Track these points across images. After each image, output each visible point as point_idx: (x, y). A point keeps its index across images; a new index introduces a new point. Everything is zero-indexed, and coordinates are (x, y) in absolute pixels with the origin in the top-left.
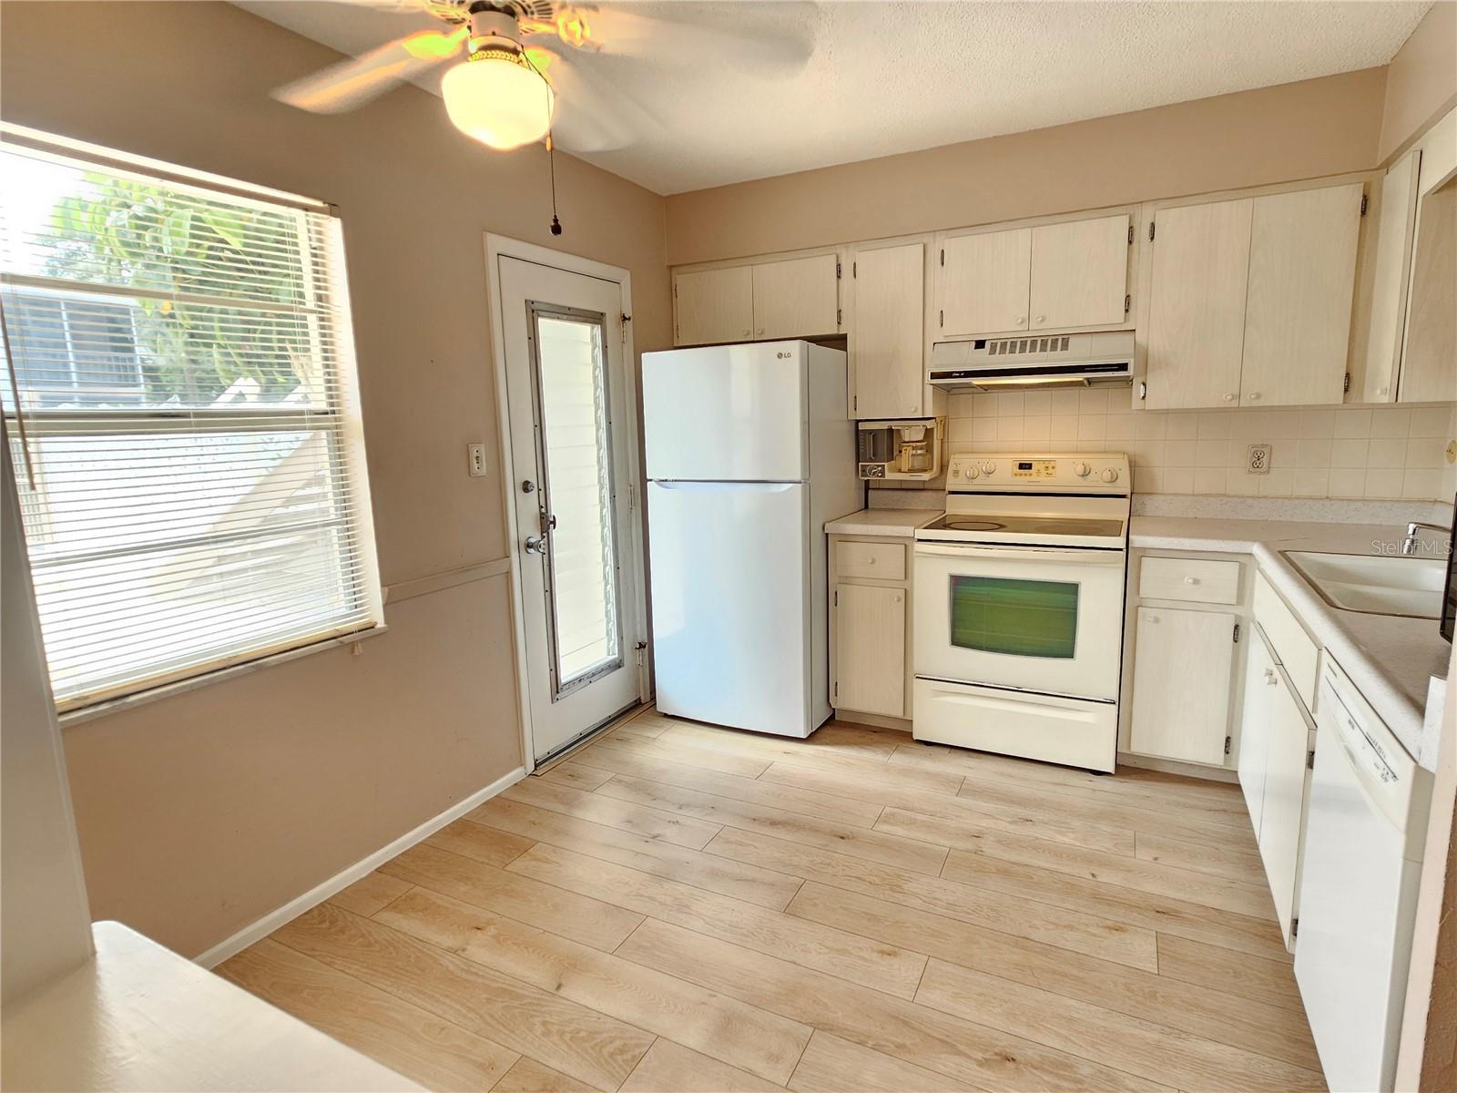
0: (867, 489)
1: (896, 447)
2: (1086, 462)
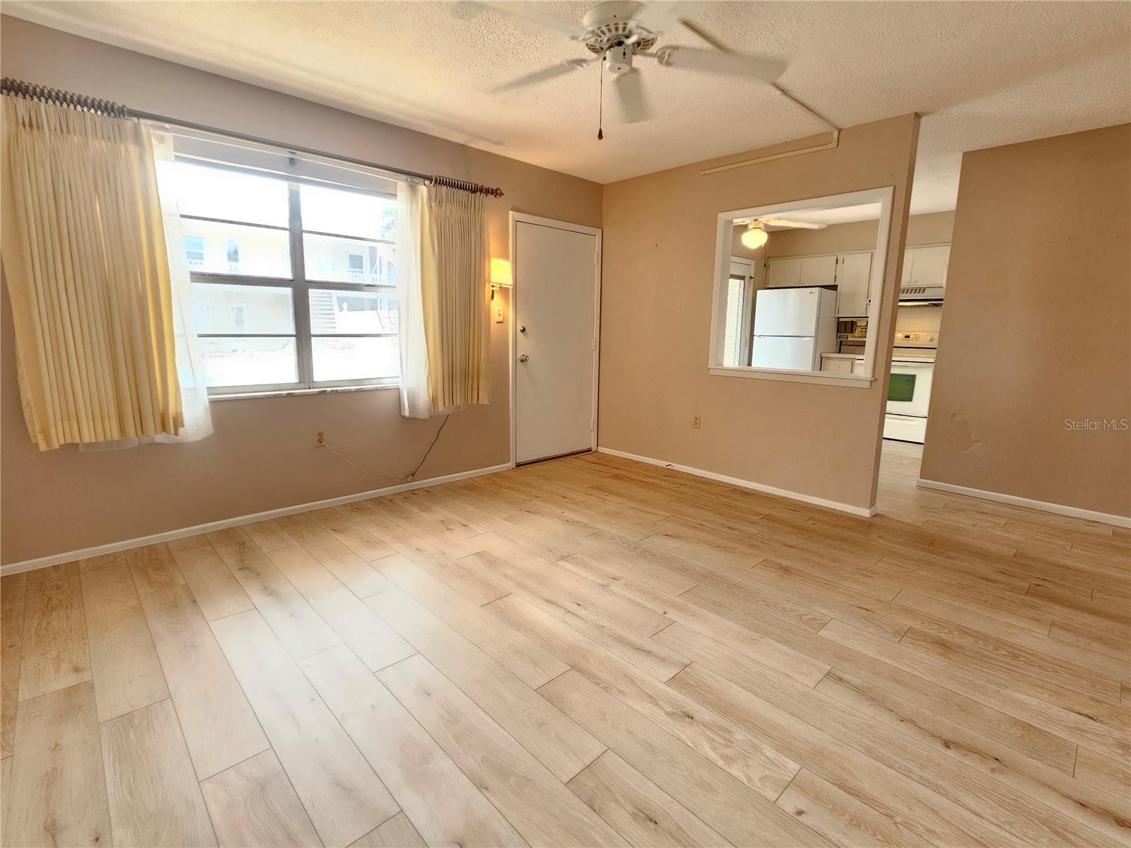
0: (841, 344)
1: (854, 328)
2: (932, 336)
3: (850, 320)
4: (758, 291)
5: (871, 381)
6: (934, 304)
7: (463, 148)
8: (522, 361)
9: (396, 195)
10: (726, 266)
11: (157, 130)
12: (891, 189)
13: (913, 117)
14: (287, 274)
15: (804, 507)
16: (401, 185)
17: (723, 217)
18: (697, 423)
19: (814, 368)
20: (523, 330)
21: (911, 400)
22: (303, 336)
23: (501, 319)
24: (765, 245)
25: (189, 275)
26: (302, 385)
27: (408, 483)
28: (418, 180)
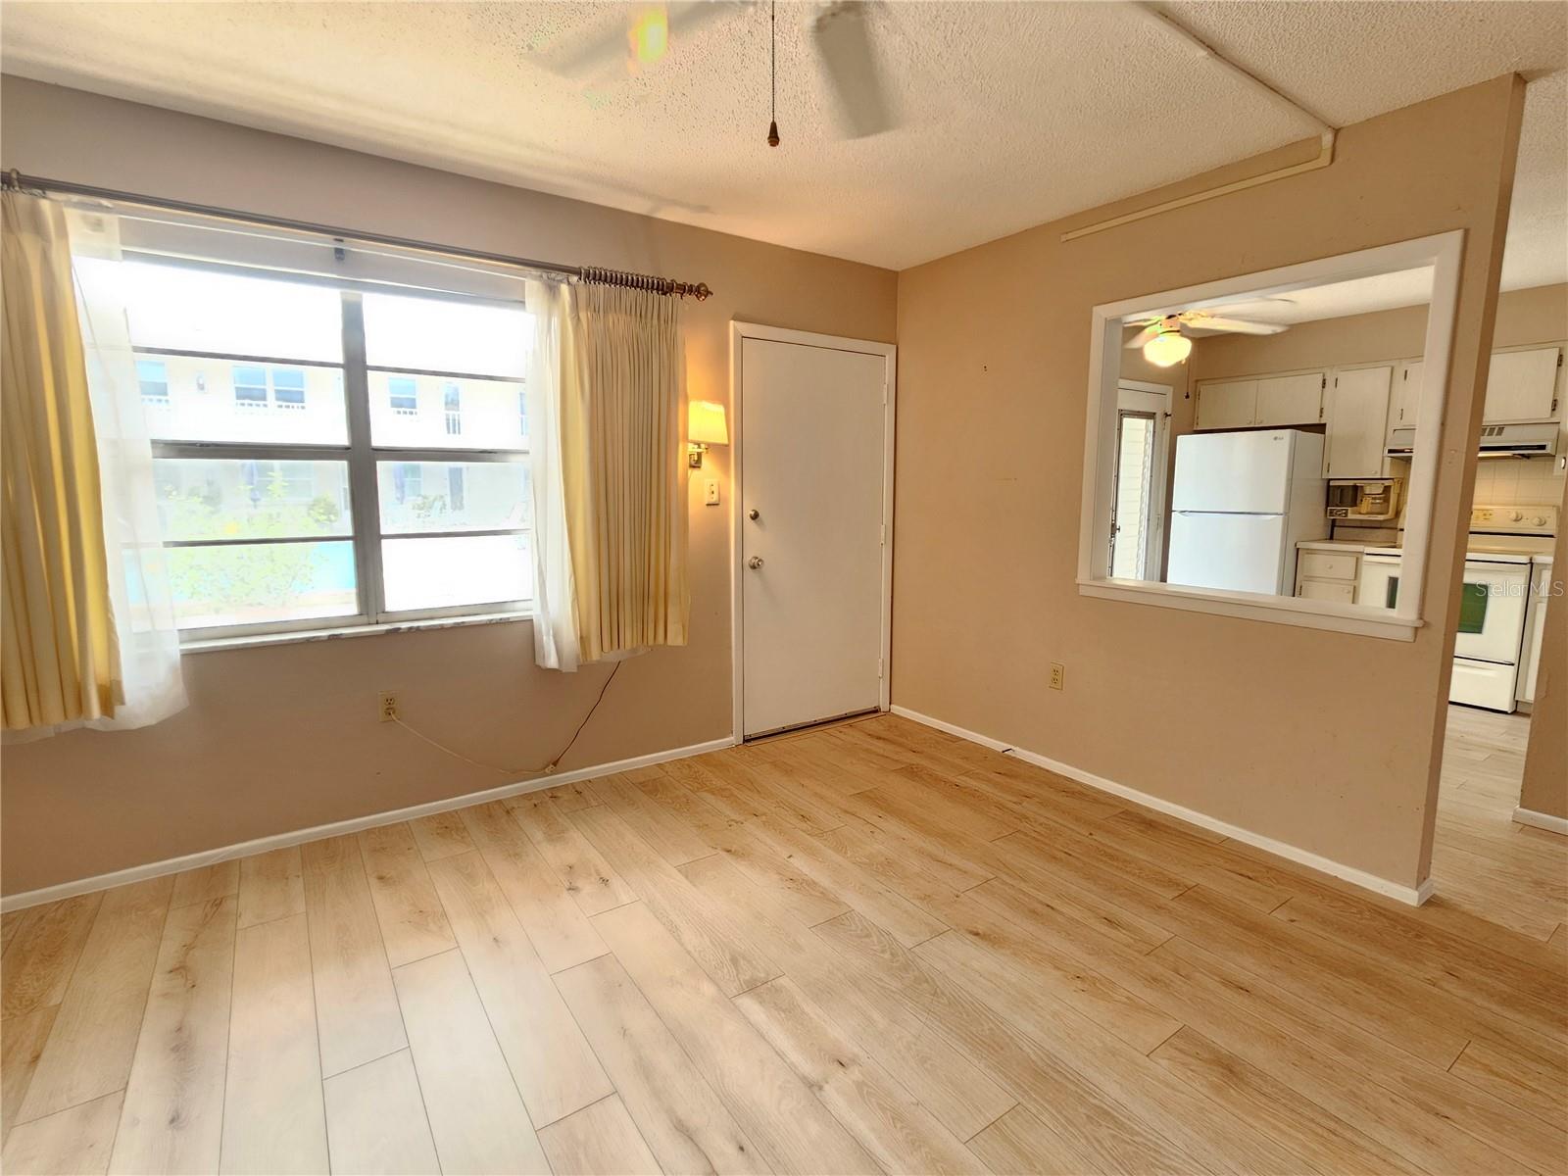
0: (1333, 526)
1: (1359, 498)
2: (1519, 511)
3: (1351, 483)
4: (1179, 437)
5: (1416, 628)
6: (1523, 455)
7: (646, 221)
8: (753, 567)
9: (523, 302)
10: (1109, 394)
11: (89, 210)
12: (1456, 237)
13: (1511, 79)
14: (341, 437)
15: (1270, 869)
16: (532, 285)
17: (1102, 313)
18: (1056, 677)
19: (1281, 591)
20: (755, 517)
21: (1480, 632)
22: (366, 537)
23: (714, 498)
24: (1189, 359)
25: (149, 445)
26: (364, 619)
27: (547, 775)
28: (561, 276)
